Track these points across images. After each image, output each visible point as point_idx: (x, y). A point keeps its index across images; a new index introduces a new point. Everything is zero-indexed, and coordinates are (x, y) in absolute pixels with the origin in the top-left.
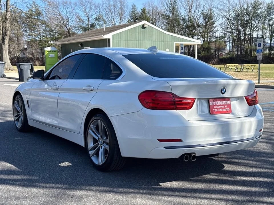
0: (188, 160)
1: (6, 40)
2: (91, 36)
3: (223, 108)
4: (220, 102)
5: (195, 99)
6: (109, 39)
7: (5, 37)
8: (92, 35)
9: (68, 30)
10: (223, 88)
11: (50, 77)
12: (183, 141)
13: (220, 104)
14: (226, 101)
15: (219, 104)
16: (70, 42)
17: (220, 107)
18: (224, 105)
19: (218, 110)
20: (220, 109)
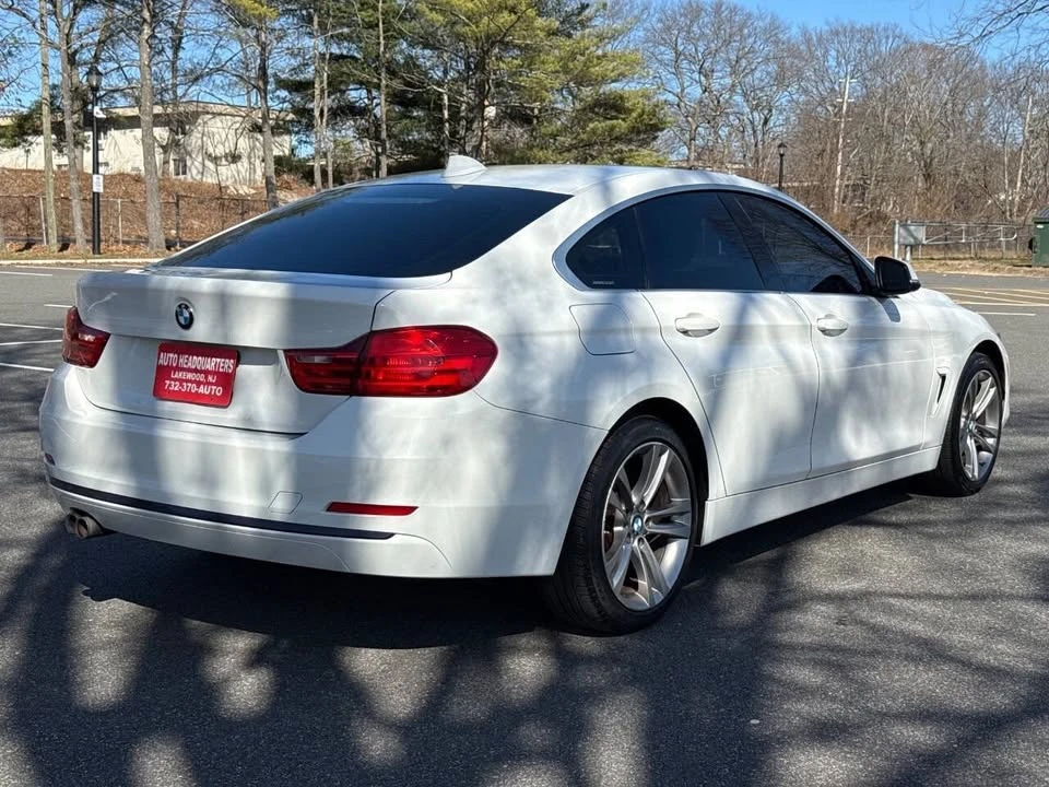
3: (199, 384)
4: (195, 358)
5: (109, 335)
10: (179, 306)
12: (55, 465)
13: (194, 367)
14: (218, 360)
15: (189, 364)
17: (190, 376)
18: (207, 373)
19: (183, 387)
20: (188, 384)
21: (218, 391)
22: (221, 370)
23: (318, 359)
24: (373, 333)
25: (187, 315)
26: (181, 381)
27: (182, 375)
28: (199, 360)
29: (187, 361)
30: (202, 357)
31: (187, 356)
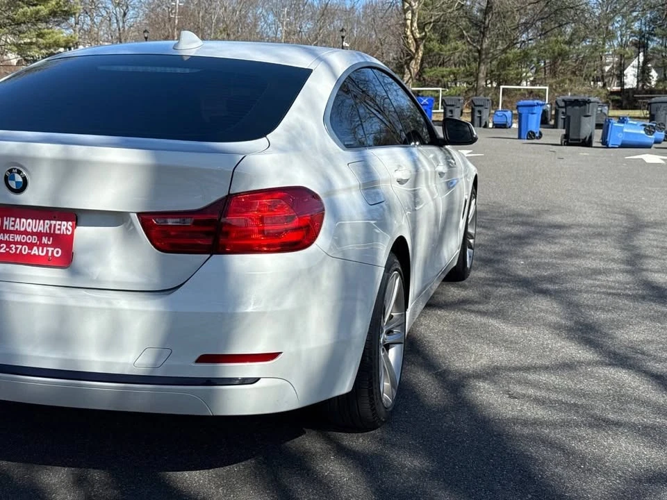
3: (31, 246)
4: (23, 220)
10: (10, 171)
13: (22, 229)
14: (53, 222)
15: (16, 227)
17: (18, 238)
18: (40, 235)
19: (11, 249)
20: (17, 246)
21: (58, 252)
22: (57, 232)
23: (170, 222)
24: (230, 196)
25: (20, 180)
26: (8, 243)
27: (9, 237)
28: (29, 223)
29: (13, 223)
30: (32, 219)
31: (14, 219)
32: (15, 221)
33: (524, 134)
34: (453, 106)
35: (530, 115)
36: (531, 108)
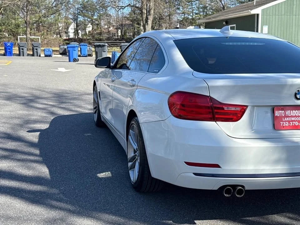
0: (230, 195)
1: (150, 20)
2: (238, 12)
4: (294, 111)
5: (247, 106)
6: (258, 15)
7: (148, 17)
8: (239, 10)
9: (223, 6)
10: (298, 91)
11: (118, 66)
12: (221, 168)
13: (294, 115)
15: (292, 114)
16: (214, 20)
17: (293, 119)
19: (290, 124)
20: (293, 122)
26: (289, 122)
27: (289, 119)
28: (297, 112)
29: (290, 113)
30: (297, 110)
31: (290, 111)
32: (290, 112)
33: (72, 60)
34: (23, 46)
35: (74, 51)
36: (73, 48)
